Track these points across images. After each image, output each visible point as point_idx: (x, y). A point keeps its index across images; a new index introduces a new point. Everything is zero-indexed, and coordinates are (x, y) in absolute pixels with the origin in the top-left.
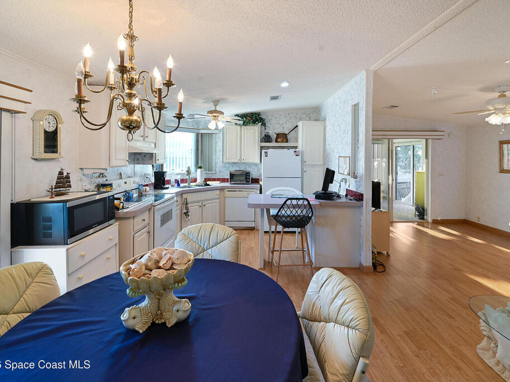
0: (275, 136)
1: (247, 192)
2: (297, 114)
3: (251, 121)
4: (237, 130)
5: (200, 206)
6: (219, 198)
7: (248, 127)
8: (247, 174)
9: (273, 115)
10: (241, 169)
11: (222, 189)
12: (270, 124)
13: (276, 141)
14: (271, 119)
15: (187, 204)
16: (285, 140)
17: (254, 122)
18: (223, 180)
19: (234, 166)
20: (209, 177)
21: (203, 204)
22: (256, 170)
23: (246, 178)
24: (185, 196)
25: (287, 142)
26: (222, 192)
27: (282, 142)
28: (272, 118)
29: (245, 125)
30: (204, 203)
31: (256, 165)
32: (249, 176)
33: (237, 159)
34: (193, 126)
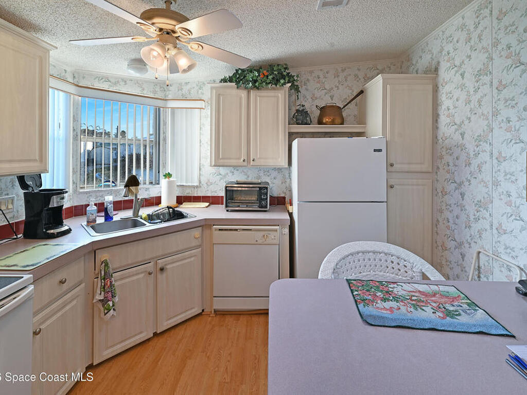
0: (317, 113)
1: (262, 233)
2: (359, 70)
3: (270, 77)
4: (241, 98)
5: (150, 274)
6: (199, 246)
7: (263, 93)
8: (262, 190)
9: (311, 72)
10: (250, 180)
11: (206, 225)
12: (307, 90)
13: (320, 122)
14: (308, 80)
15: (107, 276)
16: (338, 120)
17: (276, 81)
18: (213, 201)
19: (235, 172)
20: (185, 195)
21: (159, 266)
22: (278, 182)
23: (260, 200)
24: (103, 256)
25: (342, 124)
26: (207, 232)
27: (333, 123)
28: (310, 78)
29: (258, 88)
30: (161, 263)
31: (279, 170)
32: (266, 194)
33: (239, 159)
34: (155, 92)
